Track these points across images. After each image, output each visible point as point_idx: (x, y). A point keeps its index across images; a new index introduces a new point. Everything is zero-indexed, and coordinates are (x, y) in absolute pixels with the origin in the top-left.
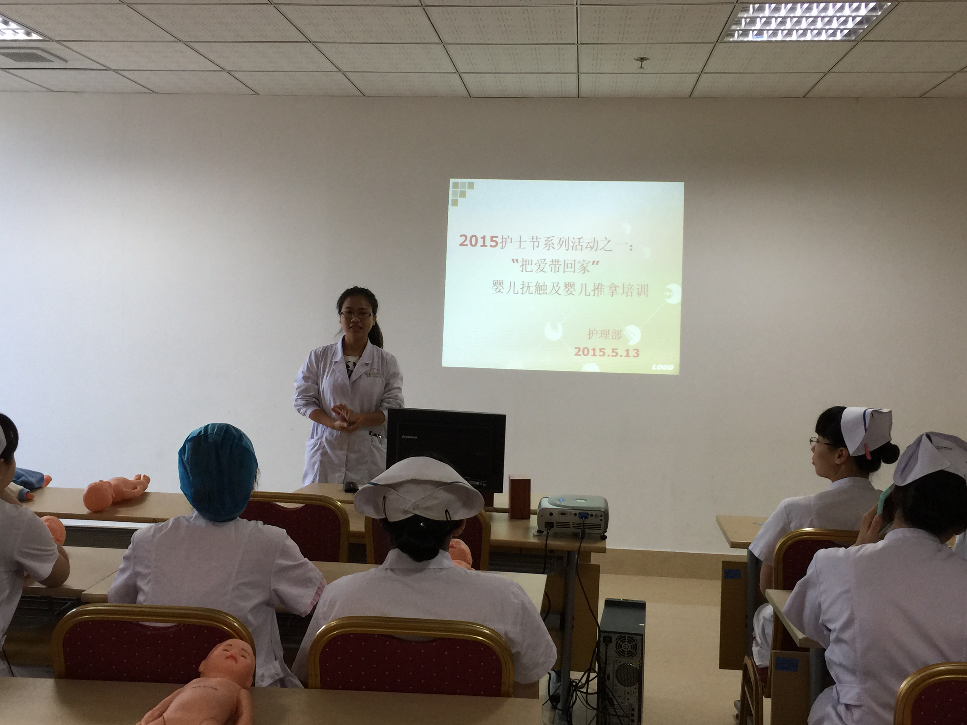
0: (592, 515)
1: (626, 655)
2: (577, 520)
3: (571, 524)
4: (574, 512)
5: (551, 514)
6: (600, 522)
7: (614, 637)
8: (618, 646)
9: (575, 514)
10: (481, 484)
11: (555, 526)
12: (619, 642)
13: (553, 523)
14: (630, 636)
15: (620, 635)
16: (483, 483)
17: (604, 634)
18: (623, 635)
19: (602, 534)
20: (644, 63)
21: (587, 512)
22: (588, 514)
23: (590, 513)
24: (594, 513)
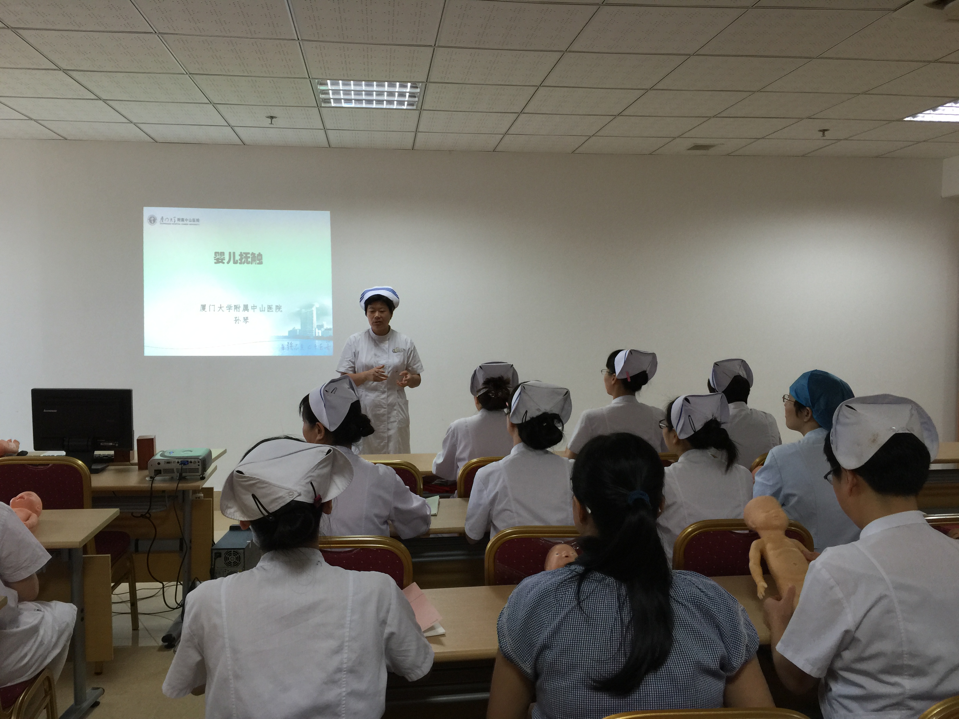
0: (191, 462)
1: (232, 565)
2: (179, 467)
3: (175, 470)
4: (177, 460)
5: (159, 464)
6: (198, 467)
7: (223, 552)
8: (226, 559)
9: (178, 462)
10: (114, 444)
11: (162, 472)
12: (227, 556)
13: (161, 470)
14: (235, 550)
15: (226, 551)
16: (115, 444)
17: (216, 551)
18: (229, 551)
19: (201, 476)
20: (274, 119)
21: (187, 460)
22: (188, 461)
23: (189, 460)
24: (193, 460)
